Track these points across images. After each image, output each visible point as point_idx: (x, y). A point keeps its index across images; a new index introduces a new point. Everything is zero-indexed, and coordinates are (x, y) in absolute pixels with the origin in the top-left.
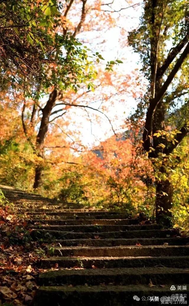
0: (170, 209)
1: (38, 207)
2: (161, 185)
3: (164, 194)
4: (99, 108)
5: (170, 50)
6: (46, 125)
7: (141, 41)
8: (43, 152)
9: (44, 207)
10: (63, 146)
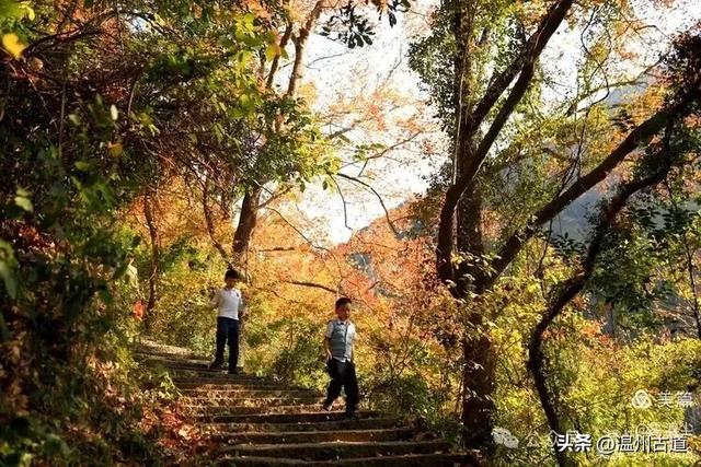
0: (489, 394)
1: (236, 402)
2: (471, 349)
3: (477, 366)
4: (359, 176)
5: (492, 80)
6: (252, 212)
7: (434, 60)
8: (246, 269)
9: (248, 403)
10: (289, 246)
